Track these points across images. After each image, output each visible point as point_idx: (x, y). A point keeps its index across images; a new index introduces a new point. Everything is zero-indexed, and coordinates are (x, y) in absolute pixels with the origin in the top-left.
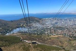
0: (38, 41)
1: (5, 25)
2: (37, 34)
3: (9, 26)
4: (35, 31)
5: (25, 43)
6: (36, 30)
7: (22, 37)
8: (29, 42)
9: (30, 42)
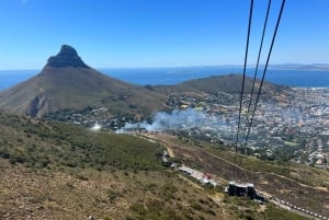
0: (265, 188)
1: (122, 98)
2: (257, 151)
3: (133, 103)
4: (247, 138)
5: (181, 180)
6: (255, 138)
7: (174, 148)
8: (206, 181)
9: (215, 184)
